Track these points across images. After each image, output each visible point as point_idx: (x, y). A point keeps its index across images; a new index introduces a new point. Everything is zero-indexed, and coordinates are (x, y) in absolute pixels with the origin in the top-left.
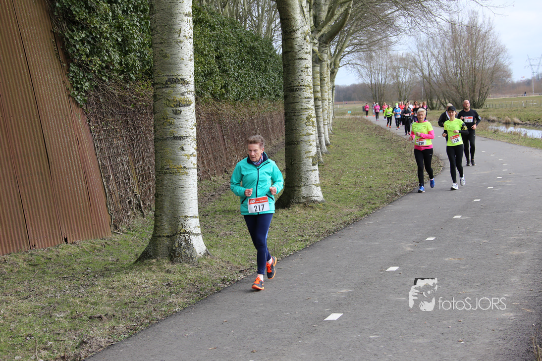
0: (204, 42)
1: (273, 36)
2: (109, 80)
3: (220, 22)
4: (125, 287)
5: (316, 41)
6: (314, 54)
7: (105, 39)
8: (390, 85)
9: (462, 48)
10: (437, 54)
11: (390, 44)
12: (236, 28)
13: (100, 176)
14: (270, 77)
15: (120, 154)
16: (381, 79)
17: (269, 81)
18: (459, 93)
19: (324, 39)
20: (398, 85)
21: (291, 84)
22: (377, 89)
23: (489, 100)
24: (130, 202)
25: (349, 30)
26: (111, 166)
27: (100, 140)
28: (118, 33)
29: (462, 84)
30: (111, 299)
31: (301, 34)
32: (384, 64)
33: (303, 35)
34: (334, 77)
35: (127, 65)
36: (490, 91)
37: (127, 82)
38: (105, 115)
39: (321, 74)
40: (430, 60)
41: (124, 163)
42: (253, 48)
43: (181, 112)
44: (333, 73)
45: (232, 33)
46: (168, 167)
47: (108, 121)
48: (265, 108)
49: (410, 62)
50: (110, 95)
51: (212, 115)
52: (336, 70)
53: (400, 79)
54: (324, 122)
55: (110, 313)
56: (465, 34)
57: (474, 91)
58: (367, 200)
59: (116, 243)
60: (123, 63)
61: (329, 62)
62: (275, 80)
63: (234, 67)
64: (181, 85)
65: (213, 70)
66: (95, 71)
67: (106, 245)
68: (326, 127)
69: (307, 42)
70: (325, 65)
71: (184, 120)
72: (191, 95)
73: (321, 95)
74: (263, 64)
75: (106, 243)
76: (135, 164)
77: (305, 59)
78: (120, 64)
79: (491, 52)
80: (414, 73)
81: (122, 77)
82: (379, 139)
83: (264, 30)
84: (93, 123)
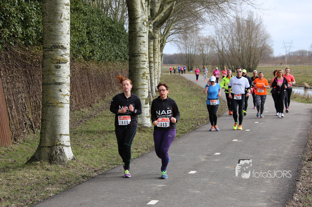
0: (79, 23)
1: (125, 21)
2: (14, 44)
3: (90, 10)
4: (18, 179)
5: (151, 25)
6: (150, 34)
7: (12, 17)
8: (198, 55)
9: (243, 34)
10: (228, 37)
11: (198, 29)
12: (100, 15)
13: (6, 106)
14: (122, 47)
15: (20, 93)
16: (192, 51)
17: (121, 49)
18: (241, 62)
19: (156, 24)
20: (203, 56)
21: (133, 52)
22: (189, 57)
23: (259, 67)
24: (26, 124)
25: (173, 20)
26: (14, 100)
27: (7, 83)
28: (21, 14)
29: (243, 56)
30: (8, 187)
31: (141, 20)
32: (195, 42)
33: (142, 21)
34: (163, 49)
35: (27, 35)
36: (259, 61)
37: (27, 46)
38: (11, 66)
39: (154, 46)
40: (223, 40)
41: (23, 98)
42: (111, 28)
43: (60, 67)
44: (162, 46)
45: (98, 18)
46: (51, 102)
47: (13, 71)
48: (118, 66)
49: (211, 41)
50: (15, 54)
51: (83, 69)
52: (164, 44)
53: (204, 52)
54: (155, 77)
55: (7, 196)
56: (245, 25)
57: (249, 61)
58: (179, 127)
59: (15, 150)
60: (24, 34)
61: (160, 39)
62: (125, 49)
63: (98, 40)
64: (61, 50)
65: (84, 41)
66: (5, 38)
67: (8, 151)
68: (156, 80)
69: (145, 26)
70: (157, 41)
71: (62, 72)
72: (67, 56)
73: (154, 60)
74: (118, 39)
75: (8, 150)
76: (30, 99)
77: (143, 37)
78: (23, 34)
79: (261, 37)
80: (213, 48)
81: (23, 42)
82: (189, 89)
83: (119, 17)
84: (2, 72)
